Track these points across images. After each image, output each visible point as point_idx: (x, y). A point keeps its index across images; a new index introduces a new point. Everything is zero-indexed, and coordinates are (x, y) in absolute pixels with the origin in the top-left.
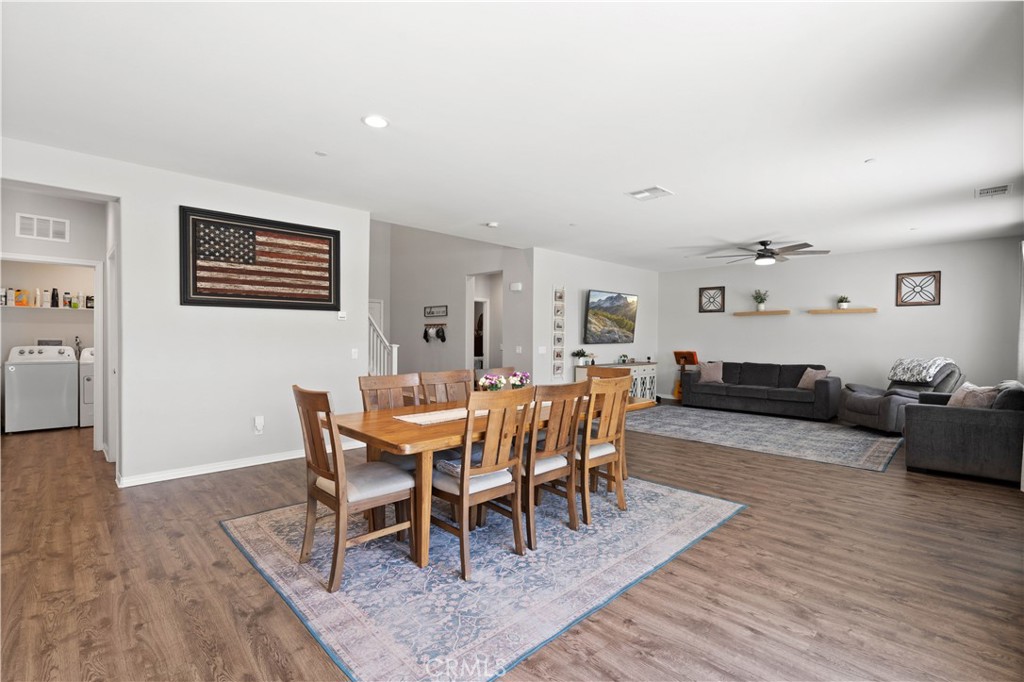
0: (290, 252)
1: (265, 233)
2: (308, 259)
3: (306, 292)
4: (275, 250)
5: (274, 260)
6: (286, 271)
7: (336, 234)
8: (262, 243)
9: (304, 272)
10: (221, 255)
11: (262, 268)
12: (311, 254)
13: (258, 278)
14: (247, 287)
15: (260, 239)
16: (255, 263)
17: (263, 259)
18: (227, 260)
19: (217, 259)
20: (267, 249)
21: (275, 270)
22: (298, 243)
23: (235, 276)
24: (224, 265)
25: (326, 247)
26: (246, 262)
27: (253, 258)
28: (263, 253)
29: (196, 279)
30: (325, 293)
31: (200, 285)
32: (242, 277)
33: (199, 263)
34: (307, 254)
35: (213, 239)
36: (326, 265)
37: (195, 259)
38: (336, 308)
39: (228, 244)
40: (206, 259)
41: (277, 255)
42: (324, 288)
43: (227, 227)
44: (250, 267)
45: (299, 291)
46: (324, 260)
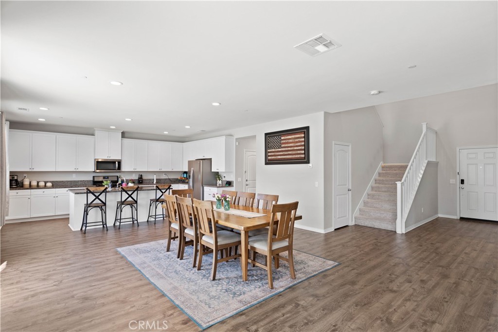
0: (291, 141)
1: (284, 135)
2: (297, 142)
3: (296, 156)
4: (286, 141)
5: (286, 145)
6: (289, 149)
7: (308, 128)
8: (283, 140)
9: (295, 148)
11: (283, 149)
12: (298, 140)
13: (282, 153)
14: (279, 157)
15: (282, 138)
16: (281, 148)
17: (283, 146)
18: (274, 148)
19: (272, 149)
20: (284, 141)
21: (287, 149)
22: (293, 136)
23: (276, 154)
24: (273, 150)
25: (303, 135)
26: (279, 148)
27: (280, 146)
28: (284, 143)
29: (268, 156)
30: (303, 156)
31: (269, 158)
32: (278, 154)
34: (296, 140)
37: (268, 149)
38: (308, 162)
39: (274, 143)
40: (270, 149)
41: (287, 143)
42: (302, 154)
43: (274, 136)
44: (280, 150)
45: (294, 156)
46: (302, 142)
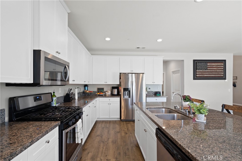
0: (214, 66)
1: (209, 63)
2: (219, 68)
3: (218, 75)
4: (211, 66)
5: (211, 69)
6: (214, 71)
7: (225, 61)
8: (209, 65)
9: (218, 71)
10: (201, 69)
11: (209, 71)
12: (219, 66)
13: (208, 73)
14: (206, 75)
15: (208, 64)
16: (207, 70)
17: (209, 69)
18: (202, 70)
19: (200, 70)
20: (210, 66)
21: (211, 71)
22: (216, 64)
23: (203, 73)
24: (201, 71)
25: (223, 64)
26: (206, 70)
27: (207, 69)
28: (209, 67)
29: (196, 74)
30: (222, 75)
31: (197, 75)
32: (205, 73)
33: (197, 71)
34: (218, 66)
35: (199, 66)
36: (223, 69)
37: (196, 70)
38: (225, 79)
39: (202, 66)
40: (198, 70)
41: (212, 67)
42: (222, 74)
43: (202, 62)
44: (206, 71)
45: (216, 75)
46: (222, 67)
